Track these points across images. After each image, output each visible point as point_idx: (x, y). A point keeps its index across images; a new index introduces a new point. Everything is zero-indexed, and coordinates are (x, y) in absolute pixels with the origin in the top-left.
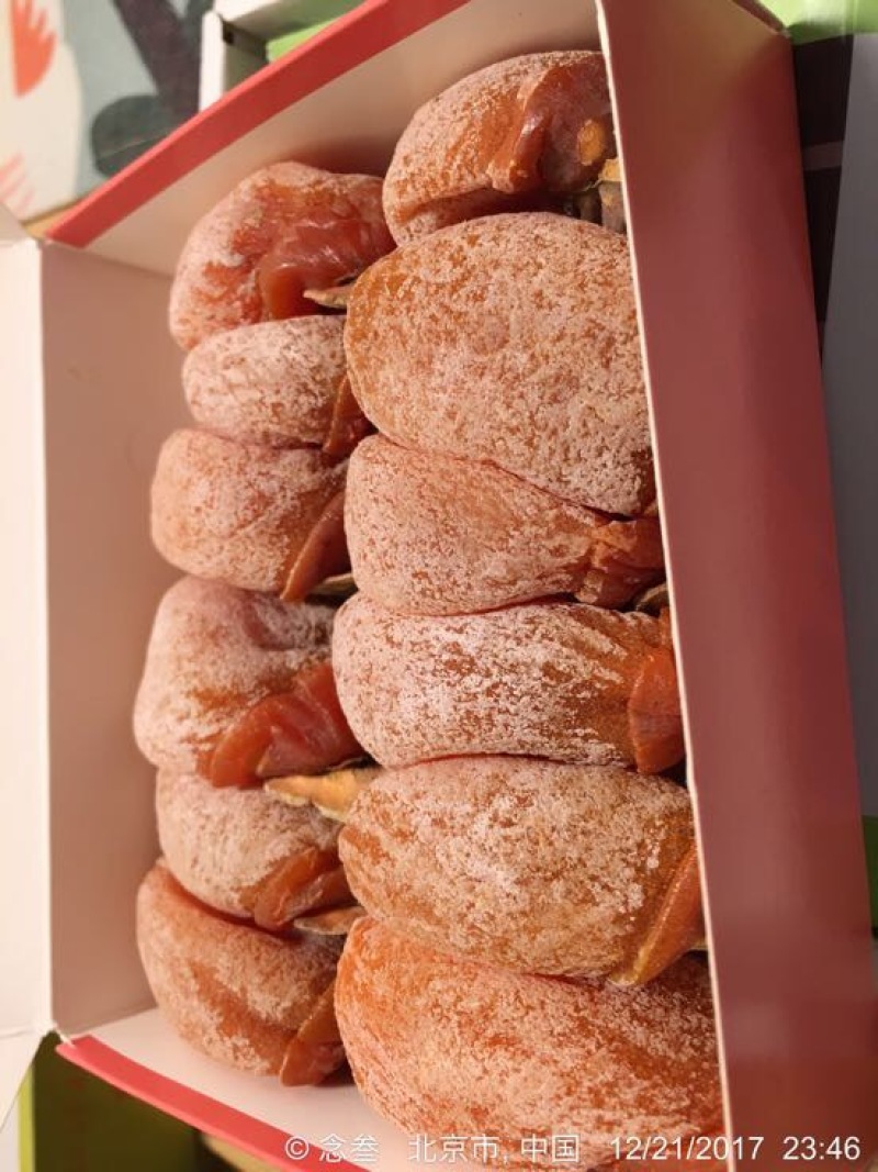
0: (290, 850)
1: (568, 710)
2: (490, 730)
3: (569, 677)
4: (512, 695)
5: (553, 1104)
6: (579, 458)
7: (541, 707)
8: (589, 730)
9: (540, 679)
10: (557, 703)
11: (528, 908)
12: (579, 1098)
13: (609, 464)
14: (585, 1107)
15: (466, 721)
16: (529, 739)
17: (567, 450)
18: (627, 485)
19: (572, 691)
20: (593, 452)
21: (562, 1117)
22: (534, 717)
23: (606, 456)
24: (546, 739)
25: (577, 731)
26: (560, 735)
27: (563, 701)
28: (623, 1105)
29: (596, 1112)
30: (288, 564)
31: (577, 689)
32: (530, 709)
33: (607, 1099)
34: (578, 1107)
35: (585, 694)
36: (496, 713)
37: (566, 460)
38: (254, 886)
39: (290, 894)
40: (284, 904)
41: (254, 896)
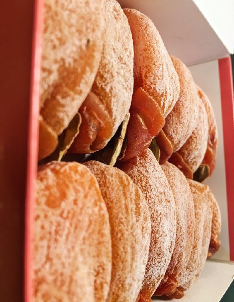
1: (150, 282)
3: (158, 282)
6: (189, 274)
7: (155, 275)
10: (153, 279)
17: (192, 271)
19: (154, 283)
20: (189, 277)
23: (187, 280)
36: (161, 263)
38: (111, 106)
39: (101, 126)
40: (98, 121)
41: (104, 101)
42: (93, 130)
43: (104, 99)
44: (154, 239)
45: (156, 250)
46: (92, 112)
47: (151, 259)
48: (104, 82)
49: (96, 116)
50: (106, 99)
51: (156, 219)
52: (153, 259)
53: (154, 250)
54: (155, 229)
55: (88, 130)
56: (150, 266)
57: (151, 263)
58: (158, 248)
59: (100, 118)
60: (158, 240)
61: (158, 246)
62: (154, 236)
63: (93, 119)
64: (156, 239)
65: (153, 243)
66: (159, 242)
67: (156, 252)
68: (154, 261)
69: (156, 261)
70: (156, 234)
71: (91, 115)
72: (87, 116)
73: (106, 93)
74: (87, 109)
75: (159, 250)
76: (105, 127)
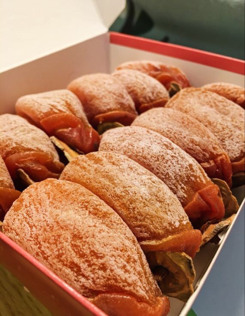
0: (47, 152)
1: (186, 178)
2: (165, 163)
3: (193, 171)
4: (177, 162)
5: (114, 250)
6: (232, 139)
7: (181, 171)
8: (185, 187)
9: (187, 165)
10: (185, 174)
11: (148, 200)
12: (124, 255)
13: (237, 146)
14: (123, 259)
15: (160, 156)
16: (170, 174)
17: (231, 136)
18: (236, 153)
19: (191, 175)
20: (236, 141)
21: (113, 256)
22: (178, 171)
23: (238, 144)
24: (174, 179)
25: (182, 184)
26: (178, 181)
27: (187, 175)
28: (135, 269)
29: (125, 263)
30: (115, 110)
31: (193, 176)
32: (178, 168)
33: (131, 263)
34: (121, 257)
35: (193, 179)
36: (170, 161)
37: (229, 137)
38: (26, 148)
39: (34, 159)
40: (28, 160)
41: (20, 151)
42: (34, 166)
43: (19, 150)
44: (142, 158)
45: (151, 160)
46: (21, 161)
47: (158, 168)
48: (10, 146)
49: (24, 160)
50: (20, 149)
51: (128, 150)
52: (158, 166)
53: (151, 162)
54: (135, 153)
55: (32, 169)
56: (164, 171)
57: (162, 169)
58: (151, 158)
59: (27, 158)
60: (144, 155)
61: (149, 157)
62: (139, 157)
63: (26, 162)
64: (143, 156)
65: (144, 160)
66: (146, 155)
67: (153, 162)
68: (160, 166)
69: (162, 164)
70: (138, 155)
71: (22, 162)
72: (22, 165)
73: (16, 148)
74: (17, 163)
75: (153, 158)
76: (35, 157)
